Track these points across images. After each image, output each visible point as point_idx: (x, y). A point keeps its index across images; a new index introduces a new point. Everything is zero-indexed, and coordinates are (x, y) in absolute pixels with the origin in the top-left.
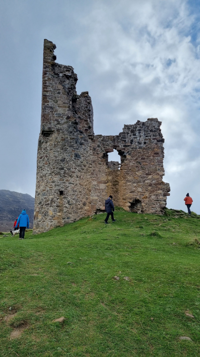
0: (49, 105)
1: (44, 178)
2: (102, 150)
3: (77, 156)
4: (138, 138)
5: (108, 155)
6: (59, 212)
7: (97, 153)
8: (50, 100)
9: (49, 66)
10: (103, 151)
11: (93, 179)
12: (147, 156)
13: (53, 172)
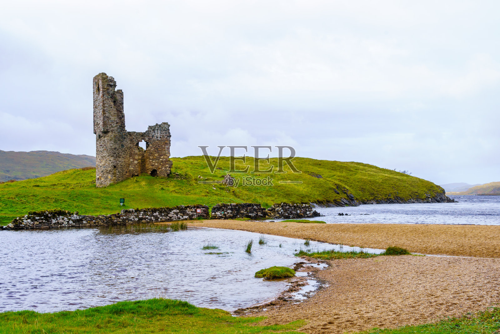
0: (106, 116)
1: (104, 158)
3: (122, 146)
4: (156, 134)
5: (139, 144)
6: (114, 177)
7: (133, 143)
11: (131, 158)
12: (161, 145)
13: (110, 155)
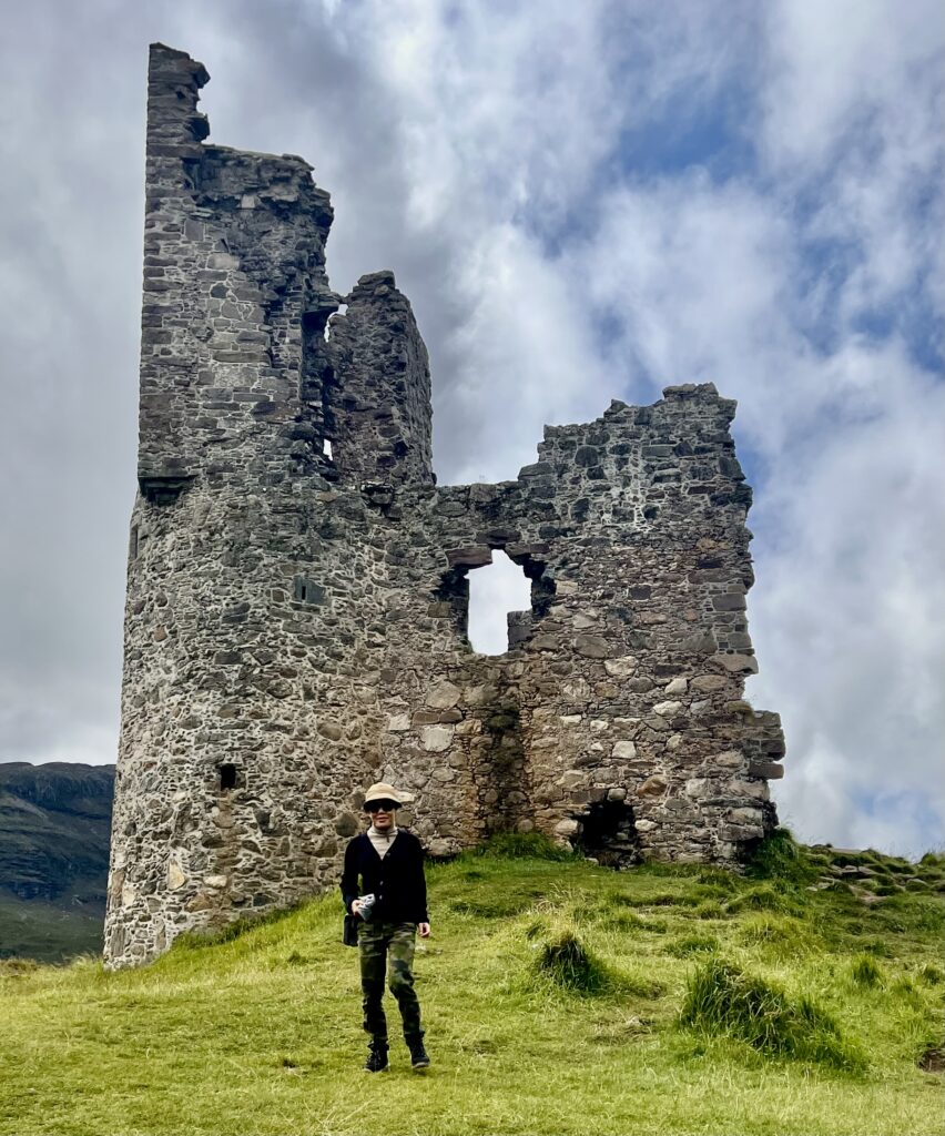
0: (170, 353)
1: (150, 705)
2: (433, 556)
4: (615, 492)
5: (467, 582)
6: (216, 872)
7: (409, 575)
8: (176, 331)
9: (173, 167)
10: (440, 563)
11: (391, 700)
12: (663, 579)
13: (190, 676)
